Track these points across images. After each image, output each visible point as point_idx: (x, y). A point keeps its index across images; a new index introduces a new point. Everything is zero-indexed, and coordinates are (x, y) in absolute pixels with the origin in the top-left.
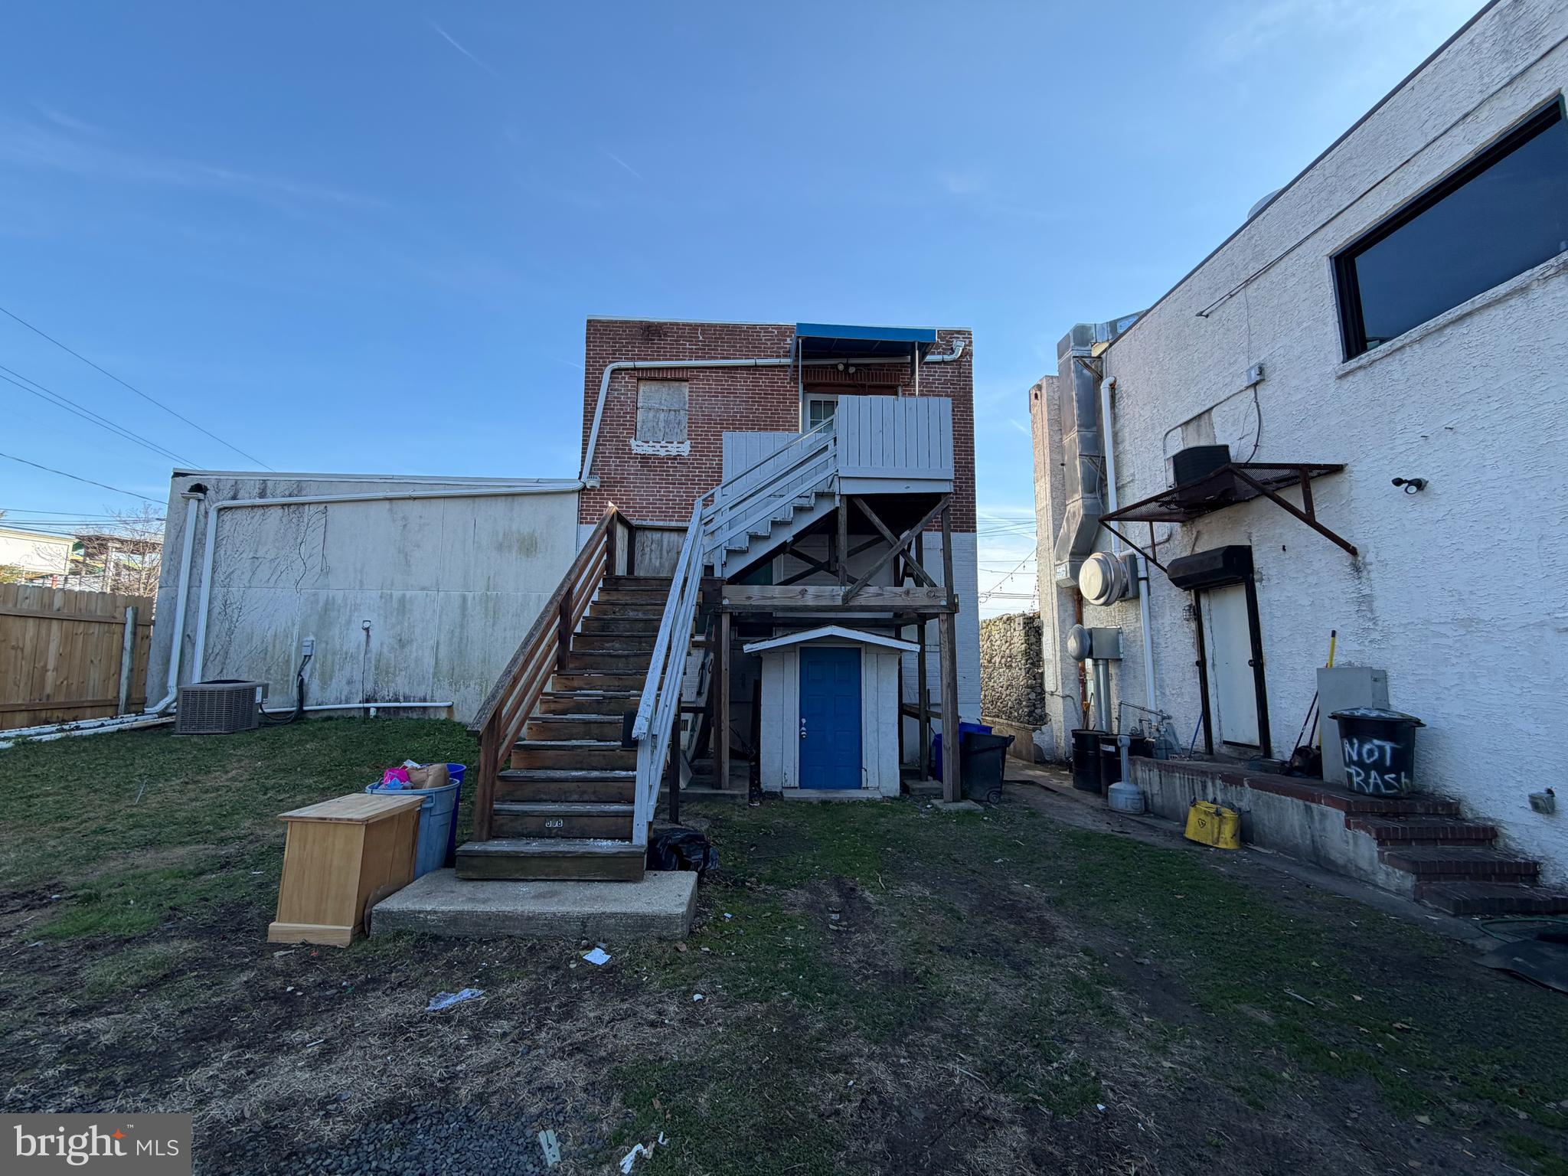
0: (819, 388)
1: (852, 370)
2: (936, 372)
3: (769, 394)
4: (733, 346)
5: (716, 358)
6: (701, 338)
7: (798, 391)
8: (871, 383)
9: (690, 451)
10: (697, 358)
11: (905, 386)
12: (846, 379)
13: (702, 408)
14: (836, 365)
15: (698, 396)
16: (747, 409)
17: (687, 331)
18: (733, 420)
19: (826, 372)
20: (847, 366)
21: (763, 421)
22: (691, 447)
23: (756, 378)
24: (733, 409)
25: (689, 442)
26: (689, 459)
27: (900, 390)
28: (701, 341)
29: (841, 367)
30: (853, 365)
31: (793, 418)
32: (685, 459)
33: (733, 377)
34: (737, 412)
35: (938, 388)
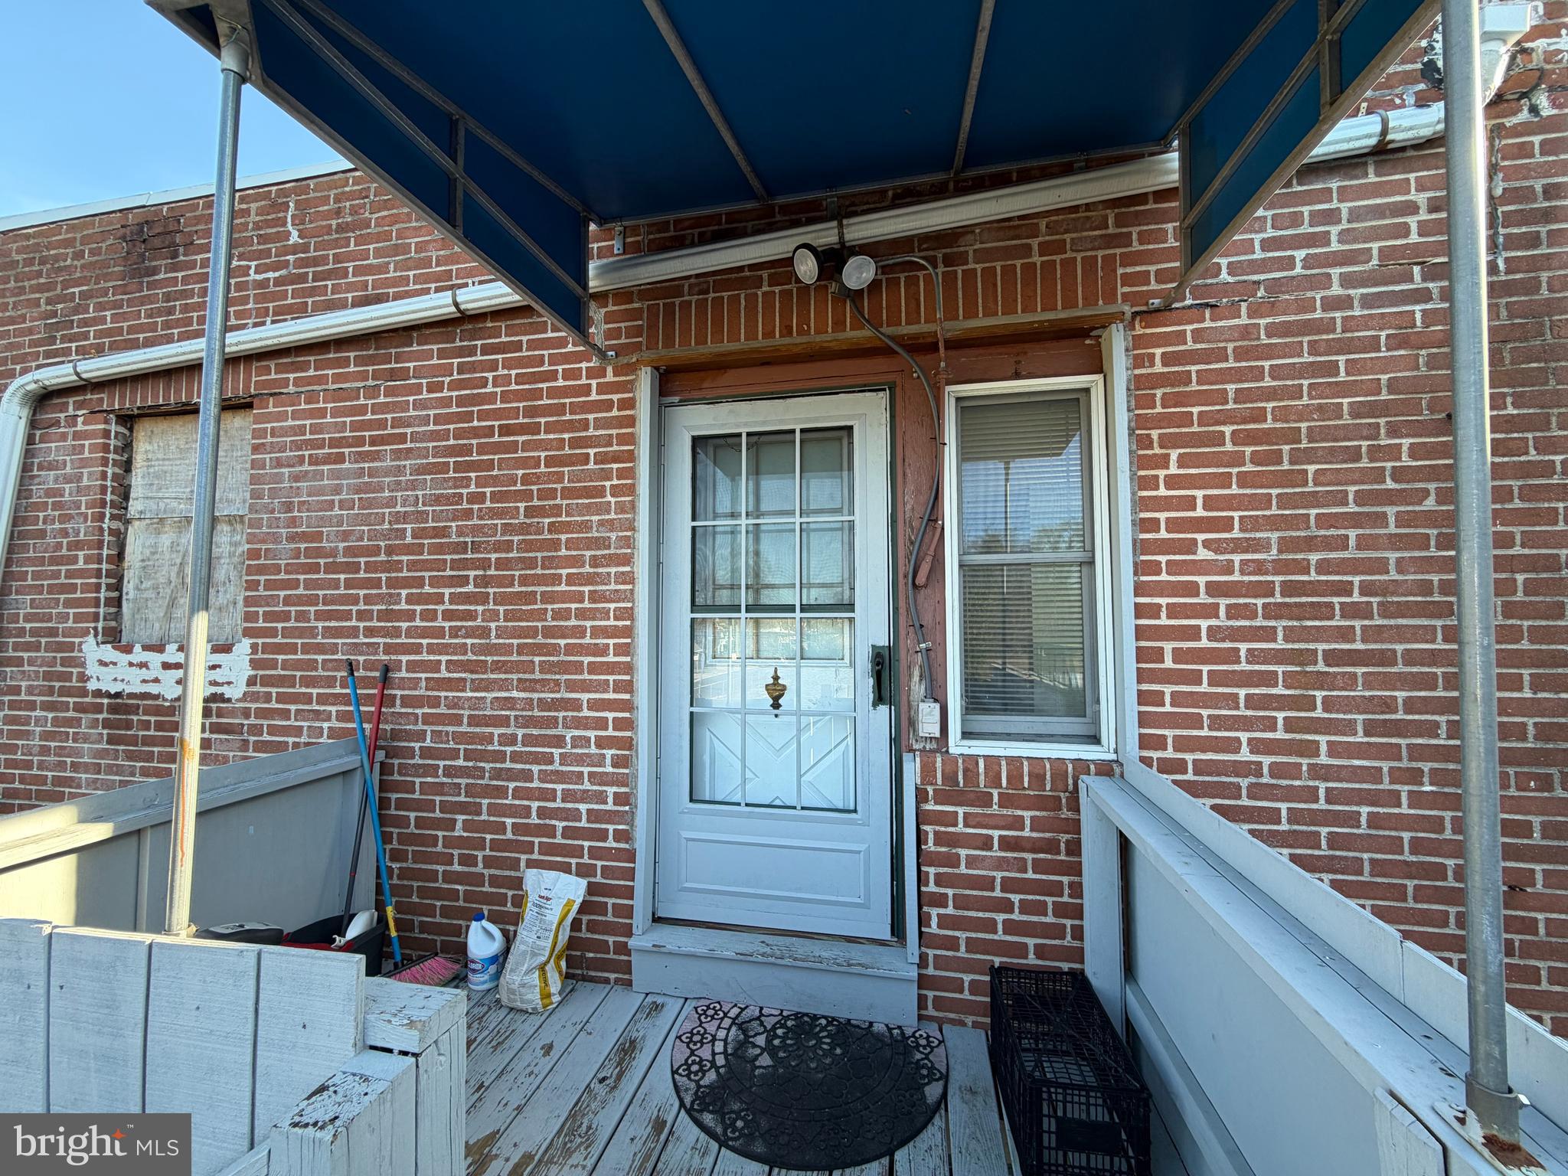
0: (730, 377)
1: (859, 273)
2: (1332, 217)
3: (523, 429)
4: (397, 250)
5: (342, 305)
6: (294, 238)
7: (629, 404)
8: (963, 325)
9: (251, 681)
10: (283, 313)
11: (1150, 315)
12: (839, 324)
13: (288, 507)
14: (789, 262)
15: (279, 463)
16: (437, 500)
17: (254, 217)
18: (390, 551)
19: (752, 300)
20: (832, 261)
21: (498, 547)
22: (255, 664)
23: (473, 367)
24: (391, 502)
25: (247, 642)
26: (246, 713)
27: (1118, 343)
28: (295, 249)
29: (807, 268)
30: (869, 249)
31: (610, 525)
32: (232, 713)
33: (393, 375)
34: (404, 517)
35: (1345, 303)
